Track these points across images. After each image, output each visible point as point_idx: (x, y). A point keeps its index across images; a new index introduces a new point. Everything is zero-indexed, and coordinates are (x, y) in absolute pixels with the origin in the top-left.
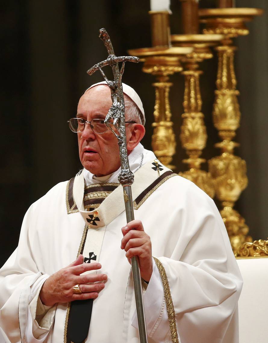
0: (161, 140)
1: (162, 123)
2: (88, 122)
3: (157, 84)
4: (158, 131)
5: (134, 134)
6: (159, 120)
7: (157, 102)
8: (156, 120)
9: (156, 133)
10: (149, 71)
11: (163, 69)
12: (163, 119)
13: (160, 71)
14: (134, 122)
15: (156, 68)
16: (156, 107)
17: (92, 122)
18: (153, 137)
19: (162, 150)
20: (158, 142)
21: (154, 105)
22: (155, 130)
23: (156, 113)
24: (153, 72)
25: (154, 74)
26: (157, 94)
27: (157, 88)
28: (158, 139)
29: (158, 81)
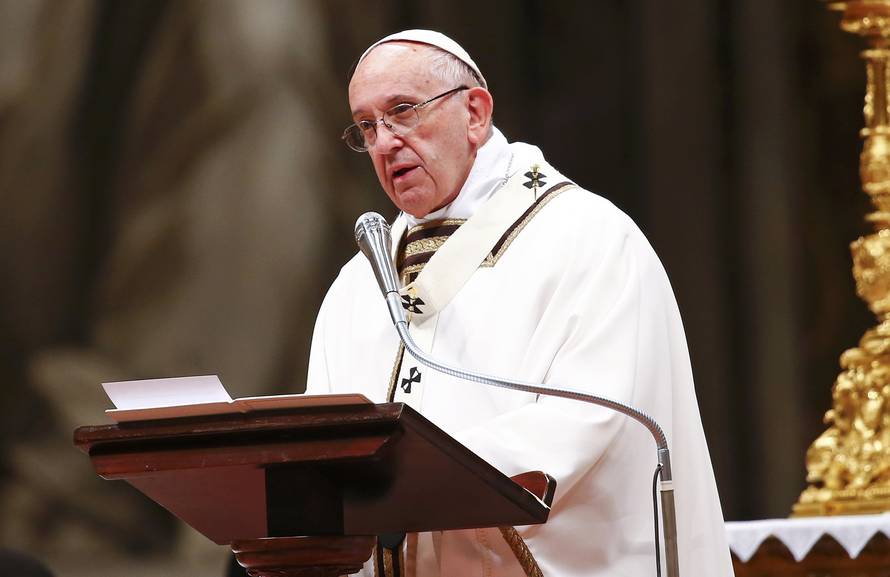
0: (879, 163)
1: (880, 129)
2: (379, 123)
3: (870, 54)
4: (871, 145)
5: (472, 110)
6: (874, 123)
7: (870, 88)
8: (868, 122)
9: (869, 148)
10: (854, 27)
11: (881, 22)
12: (882, 121)
13: (874, 27)
14: (464, 88)
15: (867, 22)
16: (869, 98)
17: (386, 117)
18: (863, 157)
19: (880, 181)
20: (872, 167)
21: (864, 94)
22: (866, 143)
23: (868, 110)
24: (862, 28)
25: (864, 33)
26: (870, 73)
27: (870, 60)
28: (872, 161)
29: (873, 48)
